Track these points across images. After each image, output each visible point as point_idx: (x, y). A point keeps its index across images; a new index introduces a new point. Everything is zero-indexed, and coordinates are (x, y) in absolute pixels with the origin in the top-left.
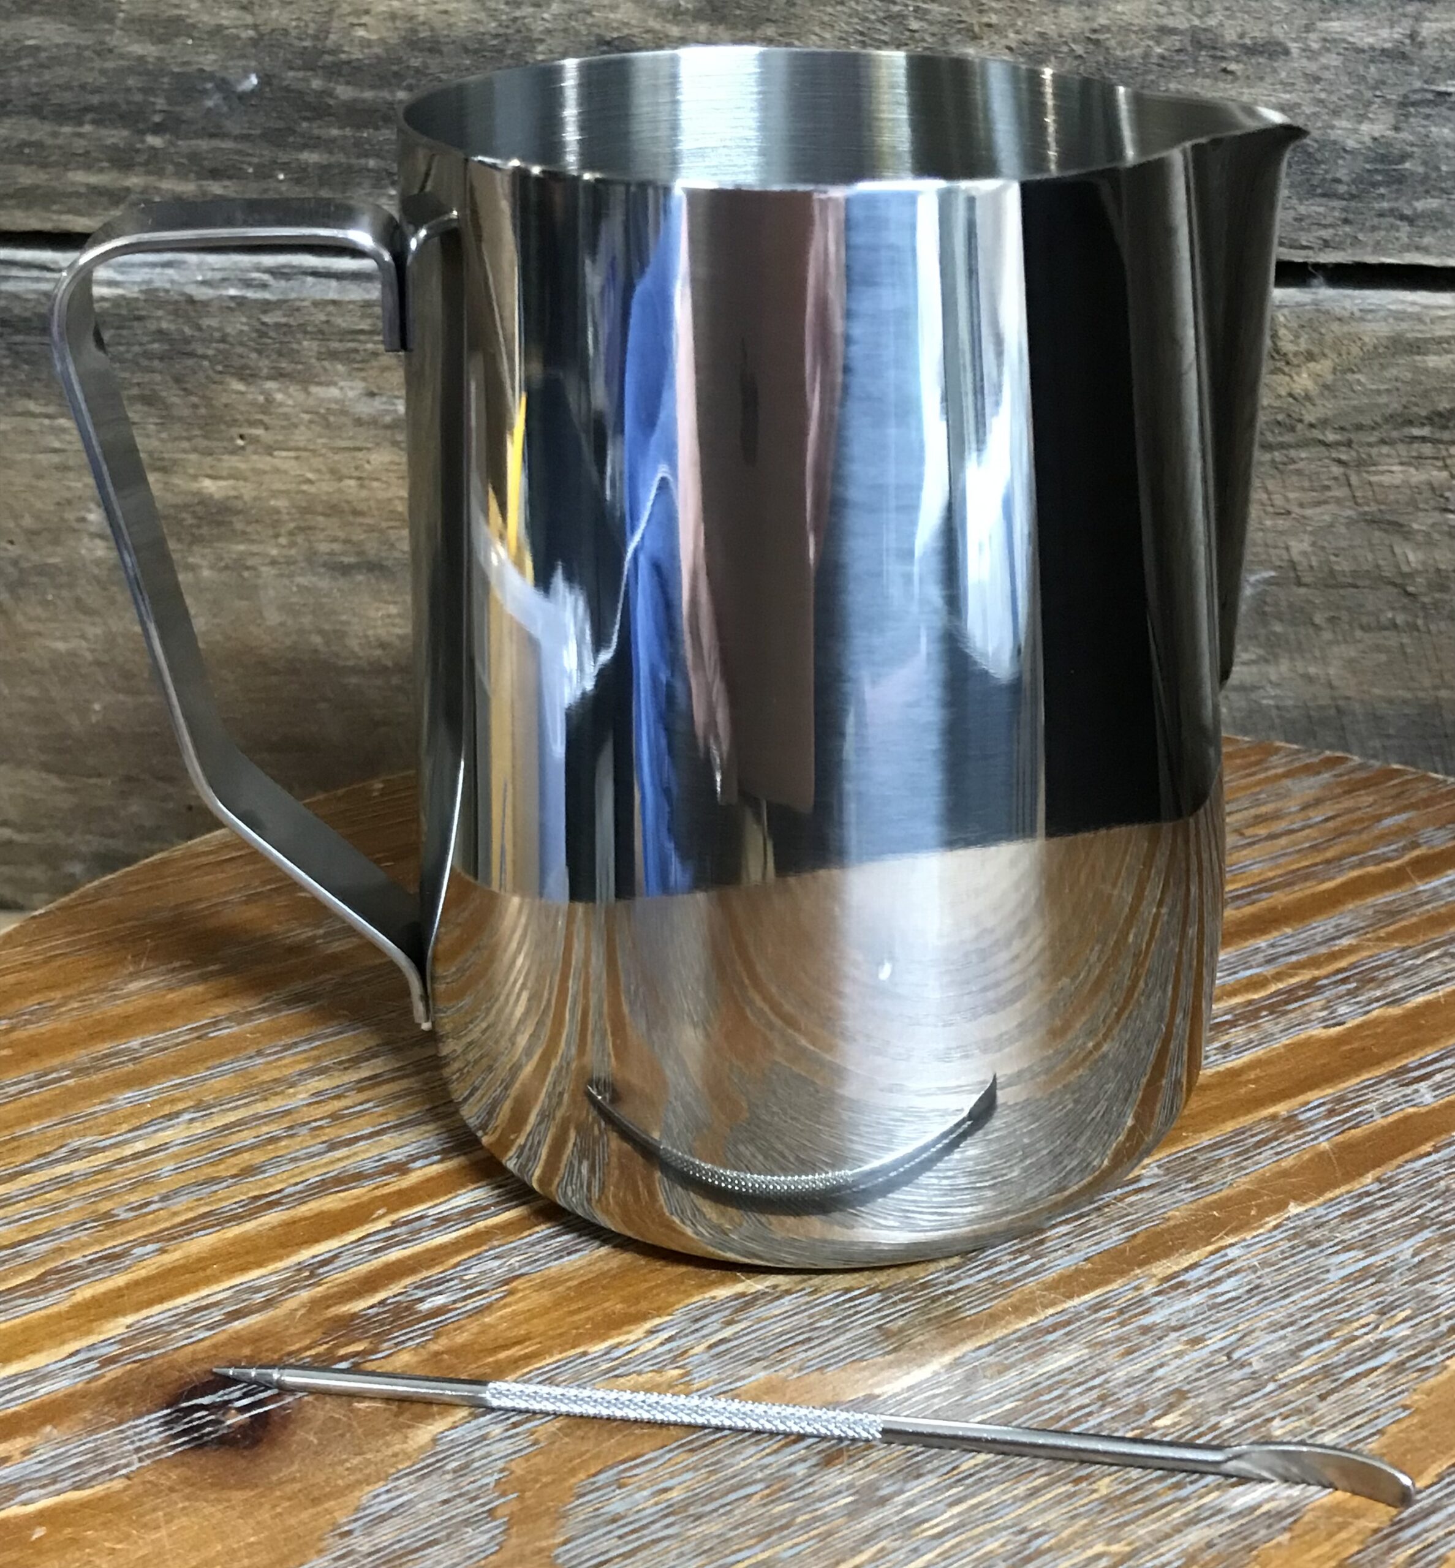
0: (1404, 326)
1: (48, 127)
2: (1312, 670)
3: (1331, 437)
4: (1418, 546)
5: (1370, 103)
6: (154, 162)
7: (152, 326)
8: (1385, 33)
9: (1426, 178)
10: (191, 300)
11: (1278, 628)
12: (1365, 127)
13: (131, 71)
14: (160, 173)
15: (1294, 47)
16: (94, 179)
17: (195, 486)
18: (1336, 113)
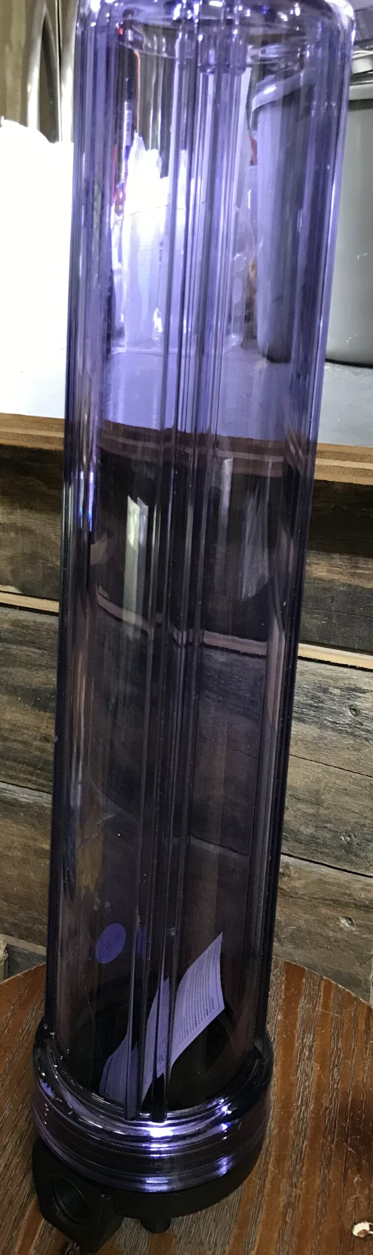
0: (322, 877)
1: (17, 764)
2: (307, 954)
3: (307, 898)
4: (331, 930)
5: (309, 825)
6: (38, 775)
7: (35, 810)
8: (311, 810)
9: (323, 844)
10: (43, 806)
11: (298, 941)
12: (308, 830)
13: (35, 757)
14: (40, 778)
15: (290, 808)
16: (25, 776)
17: (41, 846)
18: (301, 825)
